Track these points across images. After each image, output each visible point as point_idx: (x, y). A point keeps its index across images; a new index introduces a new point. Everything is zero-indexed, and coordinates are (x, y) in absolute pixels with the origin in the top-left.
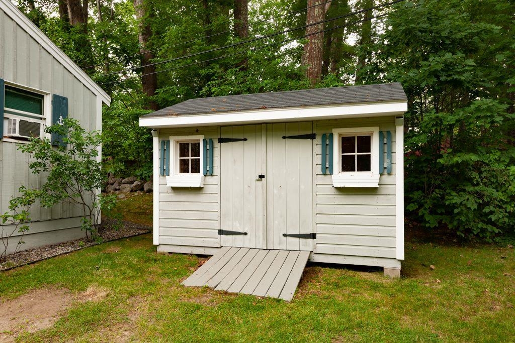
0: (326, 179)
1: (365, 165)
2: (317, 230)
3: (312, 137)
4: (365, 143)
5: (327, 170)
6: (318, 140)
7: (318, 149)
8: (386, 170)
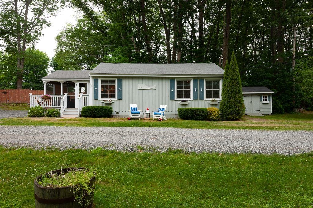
0: (261, 102)
1: (266, 100)
2: (260, 109)
3: (259, 96)
4: (266, 97)
5: (261, 101)
6: (260, 96)
7: (260, 98)
8: (269, 101)
